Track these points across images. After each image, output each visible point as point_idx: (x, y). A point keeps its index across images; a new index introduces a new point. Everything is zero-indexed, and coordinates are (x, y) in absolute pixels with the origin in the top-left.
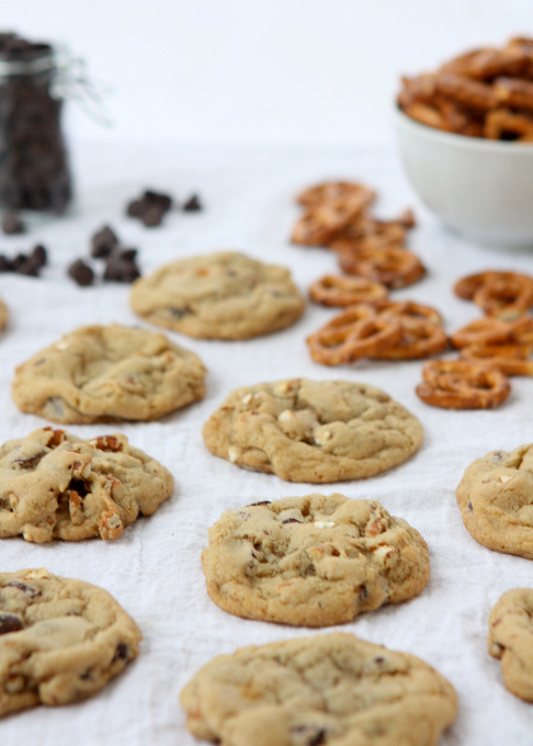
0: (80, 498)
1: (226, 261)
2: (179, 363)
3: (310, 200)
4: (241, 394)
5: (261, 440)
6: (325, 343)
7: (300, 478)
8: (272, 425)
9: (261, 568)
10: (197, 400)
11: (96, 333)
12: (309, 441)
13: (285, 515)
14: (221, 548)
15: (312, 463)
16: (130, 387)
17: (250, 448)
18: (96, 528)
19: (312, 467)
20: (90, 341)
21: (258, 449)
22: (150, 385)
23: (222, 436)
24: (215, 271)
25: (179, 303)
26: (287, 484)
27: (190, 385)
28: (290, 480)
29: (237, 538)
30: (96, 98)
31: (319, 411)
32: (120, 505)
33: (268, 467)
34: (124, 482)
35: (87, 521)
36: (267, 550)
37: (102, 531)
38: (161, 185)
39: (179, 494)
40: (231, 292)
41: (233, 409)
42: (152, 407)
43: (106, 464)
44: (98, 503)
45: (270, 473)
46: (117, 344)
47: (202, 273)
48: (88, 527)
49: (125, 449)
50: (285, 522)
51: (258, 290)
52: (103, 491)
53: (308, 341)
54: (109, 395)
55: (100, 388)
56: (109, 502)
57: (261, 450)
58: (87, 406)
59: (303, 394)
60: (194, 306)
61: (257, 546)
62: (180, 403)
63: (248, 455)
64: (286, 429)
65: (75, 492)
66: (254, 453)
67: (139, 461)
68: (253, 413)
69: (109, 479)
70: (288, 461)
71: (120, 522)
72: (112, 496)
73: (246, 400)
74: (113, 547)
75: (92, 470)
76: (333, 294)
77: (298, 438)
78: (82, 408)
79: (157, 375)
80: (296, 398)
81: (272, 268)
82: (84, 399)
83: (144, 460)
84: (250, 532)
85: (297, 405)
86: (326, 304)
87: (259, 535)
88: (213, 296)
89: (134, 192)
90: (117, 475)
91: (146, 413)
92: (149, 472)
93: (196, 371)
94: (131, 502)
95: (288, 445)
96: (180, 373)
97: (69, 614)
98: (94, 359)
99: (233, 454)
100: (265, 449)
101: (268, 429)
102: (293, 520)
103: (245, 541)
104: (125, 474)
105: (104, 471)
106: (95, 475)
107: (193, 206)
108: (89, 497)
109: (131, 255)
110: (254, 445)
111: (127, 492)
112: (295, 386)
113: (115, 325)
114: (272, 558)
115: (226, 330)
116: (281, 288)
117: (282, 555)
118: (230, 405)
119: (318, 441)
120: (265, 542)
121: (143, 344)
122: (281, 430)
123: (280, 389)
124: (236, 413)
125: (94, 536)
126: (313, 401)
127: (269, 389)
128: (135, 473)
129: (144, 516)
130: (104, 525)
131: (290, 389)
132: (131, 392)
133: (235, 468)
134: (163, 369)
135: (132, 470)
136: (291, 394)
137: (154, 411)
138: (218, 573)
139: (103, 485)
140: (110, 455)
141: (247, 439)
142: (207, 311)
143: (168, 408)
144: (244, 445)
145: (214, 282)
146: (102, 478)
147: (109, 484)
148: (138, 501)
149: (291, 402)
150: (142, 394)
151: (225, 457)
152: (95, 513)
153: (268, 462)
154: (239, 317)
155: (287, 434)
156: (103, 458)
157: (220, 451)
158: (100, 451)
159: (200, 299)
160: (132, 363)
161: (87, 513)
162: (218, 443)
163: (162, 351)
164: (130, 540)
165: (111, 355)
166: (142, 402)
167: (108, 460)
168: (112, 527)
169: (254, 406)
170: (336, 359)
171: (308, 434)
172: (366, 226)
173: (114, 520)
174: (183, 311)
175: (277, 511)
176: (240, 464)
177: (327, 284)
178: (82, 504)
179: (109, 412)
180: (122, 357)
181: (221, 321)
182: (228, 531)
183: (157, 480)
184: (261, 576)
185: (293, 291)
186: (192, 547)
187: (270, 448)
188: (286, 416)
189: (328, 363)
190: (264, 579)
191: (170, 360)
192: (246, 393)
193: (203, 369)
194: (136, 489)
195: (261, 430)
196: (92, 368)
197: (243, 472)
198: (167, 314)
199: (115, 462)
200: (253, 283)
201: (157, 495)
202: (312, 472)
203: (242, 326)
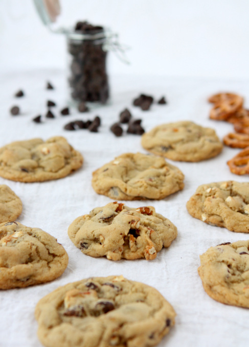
0: (135, 238)
1: (186, 125)
2: (172, 172)
3: (215, 101)
4: (205, 188)
5: (218, 211)
6: (237, 165)
7: (239, 230)
8: (223, 204)
9: (233, 278)
10: (181, 190)
11: (130, 157)
12: (242, 212)
13: (240, 250)
14: (212, 267)
15: (245, 223)
16: (150, 183)
17: (213, 215)
18: (143, 254)
19: (245, 225)
20: (128, 160)
21: (217, 215)
22: (160, 182)
23: (198, 209)
24: (181, 130)
25: (166, 144)
26: (232, 233)
27: (177, 183)
28: (233, 231)
29: (219, 262)
30: (122, 51)
31: (244, 197)
32: (154, 242)
33: (221, 224)
34: (156, 230)
35: (138, 250)
36: (235, 269)
37: (146, 256)
38: (148, 92)
39: (180, 237)
40: (190, 140)
41: (202, 195)
42: (161, 193)
43: (147, 221)
44: (144, 241)
45: (223, 227)
46: (141, 162)
47: (175, 130)
48: (139, 253)
49: (154, 213)
50: (241, 254)
51: (202, 139)
52: (146, 235)
53: (228, 163)
54: (141, 187)
55: (136, 183)
56: (149, 241)
57: (219, 216)
58: (130, 192)
59: (234, 188)
60: (173, 146)
61: (229, 266)
62: (173, 191)
63: (212, 218)
64: (230, 206)
65: (132, 235)
66: (215, 217)
67: (162, 220)
68: (213, 197)
69: (149, 229)
70: (233, 222)
71: (155, 251)
72: (150, 237)
73: (208, 190)
74: (151, 264)
75: (140, 224)
76: (234, 142)
77: (237, 210)
78: (128, 193)
79: (162, 178)
80: (231, 190)
81: (207, 129)
82: (129, 189)
83: (163, 220)
84: (225, 259)
85: (233, 194)
86: (232, 146)
87: (230, 261)
88: (182, 141)
89: (136, 95)
90: (152, 227)
91: (158, 196)
92: (166, 225)
93: (180, 176)
94: (159, 241)
95: (233, 214)
96: (173, 177)
97: (138, 301)
98: (131, 169)
99: (204, 217)
100: (221, 215)
101: (222, 205)
102: (245, 253)
103: (223, 264)
104: (156, 227)
105: (146, 225)
106: (142, 227)
107: (162, 102)
108: (139, 238)
109: (139, 122)
110: (215, 213)
111: (158, 236)
112: (230, 184)
113: (139, 153)
114: (237, 273)
115: (189, 157)
116: (212, 138)
117: (242, 272)
118: (200, 193)
119: (246, 212)
120: (234, 264)
121: (153, 162)
122: (228, 206)
123: (224, 186)
124: (203, 197)
125: (142, 258)
126: (240, 192)
127: (218, 185)
128: (160, 226)
129: (165, 247)
130: (147, 252)
131: (228, 186)
132: (151, 186)
133: (205, 224)
134: (165, 175)
135: (159, 225)
136: (229, 188)
137: (162, 195)
138: (211, 280)
139: (146, 232)
140: (147, 217)
141: (212, 210)
142: (180, 148)
143: (168, 194)
144: (209, 213)
145: (182, 134)
146: (145, 228)
147: (149, 231)
148: (163, 240)
149: (229, 192)
150: (156, 187)
151: (200, 218)
152: (142, 246)
153: (222, 222)
154: (195, 151)
155: (231, 208)
156: (145, 218)
157: (197, 215)
158: (142, 215)
159: (176, 142)
160: (150, 172)
161: (139, 246)
162: (196, 212)
163: (163, 166)
164: (160, 260)
165: (138, 167)
166: (157, 190)
167: (147, 219)
168: (152, 253)
169: (212, 194)
170: (243, 172)
171: (241, 209)
172: (243, 112)
173: (152, 250)
174: (169, 148)
175: (235, 248)
176: (207, 222)
177: (231, 137)
178: (136, 241)
179: (141, 195)
180: (144, 169)
181: (186, 153)
182: (214, 258)
183: (171, 230)
184: (233, 282)
185: (217, 140)
186: (192, 264)
187: (224, 215)
188: (229, 199)
189: (239, 174)
190: (235, 284)
191: (168, 171)
192: (208, 187)
193: (183, 175)
194: (161, 234)
195: (219, 206)
196: (131, 173)
197: (209, 226)
198: (160, 149)
199: (151, 220)
200: (199, 136)
201: (171, 237)
202: (245, 227)
203: (197, 155)
